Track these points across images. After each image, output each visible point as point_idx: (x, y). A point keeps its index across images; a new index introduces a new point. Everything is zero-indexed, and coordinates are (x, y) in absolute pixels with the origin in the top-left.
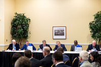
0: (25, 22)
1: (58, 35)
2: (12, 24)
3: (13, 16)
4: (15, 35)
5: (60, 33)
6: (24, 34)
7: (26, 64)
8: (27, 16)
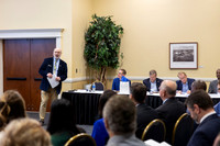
0: (113, 34)
1: (179, 60)
2: (86, 37)
3: (88, 23)
4: (93, 60)
5: (184, 56)
6: (110, 58)
7: (124, 109)
8: (117, 22)
